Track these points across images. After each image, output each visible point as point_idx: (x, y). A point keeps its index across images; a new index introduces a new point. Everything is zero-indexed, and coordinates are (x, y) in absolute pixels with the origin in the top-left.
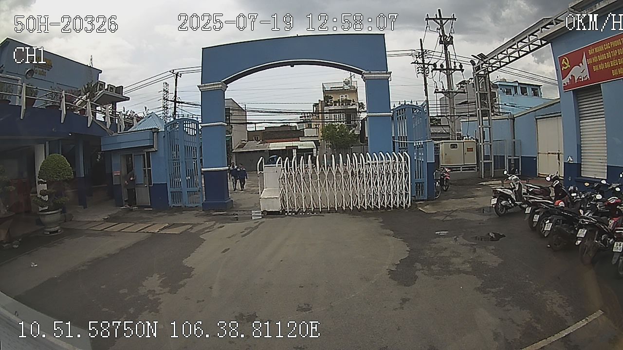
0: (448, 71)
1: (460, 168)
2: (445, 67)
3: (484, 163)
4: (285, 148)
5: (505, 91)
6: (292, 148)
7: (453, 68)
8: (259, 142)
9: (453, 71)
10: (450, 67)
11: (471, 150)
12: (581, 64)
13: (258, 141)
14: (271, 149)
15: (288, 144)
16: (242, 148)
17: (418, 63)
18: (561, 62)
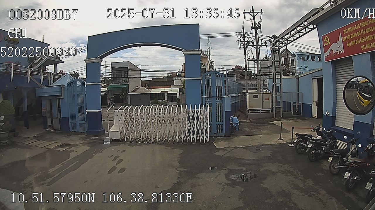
0: (257, 47)
1: (259, 111)
2: (255, 44)
3: (276, 108)
4: (160, 92)
5: (302, 58)
6: (164, 92)
7: (260, 44)
9: (260, 46)
10: (258, 44)
11: (267, 99)
12: (338, 41)
13: (145, 87)
14: (152, 93)
15: (163, 90)
16: (135, 91)
17: (241, 41)
18: (323, 40)
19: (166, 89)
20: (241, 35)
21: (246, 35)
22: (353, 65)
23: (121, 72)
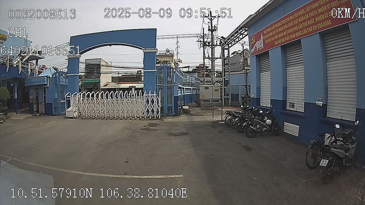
1: (210, 100)
2: (211, 44)
3: (225, 98)
4: (128, 87)
8: (116, 83)
9: (215, 46)
10: (214, 44)
11: (218, 90)
12: (260, 40)
15: (131, 85)
16: (106, 86)
17: (200, 41)
18: (251, 39)
19: (134, 85)
20: (201, 36)
21: (206, 37)
22: (269, 58)
23: (94, 68)
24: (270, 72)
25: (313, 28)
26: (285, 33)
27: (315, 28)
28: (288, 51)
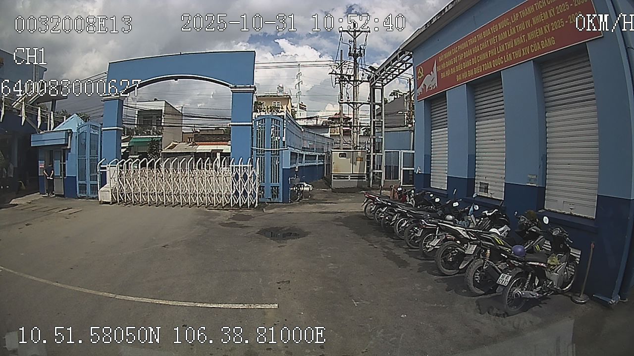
0: (356, 83)
1: (348, 176)
2: (352, 79)
3: (374, 173)
4: (210, 151)
6: (217, 151)
7: (360, 79)
8: (190, 144)
9: (359, 83)
10: (357, 79)
11: (362, 159)
12: (432, 72)
13: (188, 143)
14: (197, 152)
15: (214, 147)
16: (171, 149)
17: (336, 74)
18: (417, 73)
19: (220, 147)
20: (337, 65)
21: (345, 66)
22: (446, 105)
23: (152, 117)
24: (447, 128)
25: (523, 51)
26: (474, 61)
27: (526, 51)
28: (479, 93)
